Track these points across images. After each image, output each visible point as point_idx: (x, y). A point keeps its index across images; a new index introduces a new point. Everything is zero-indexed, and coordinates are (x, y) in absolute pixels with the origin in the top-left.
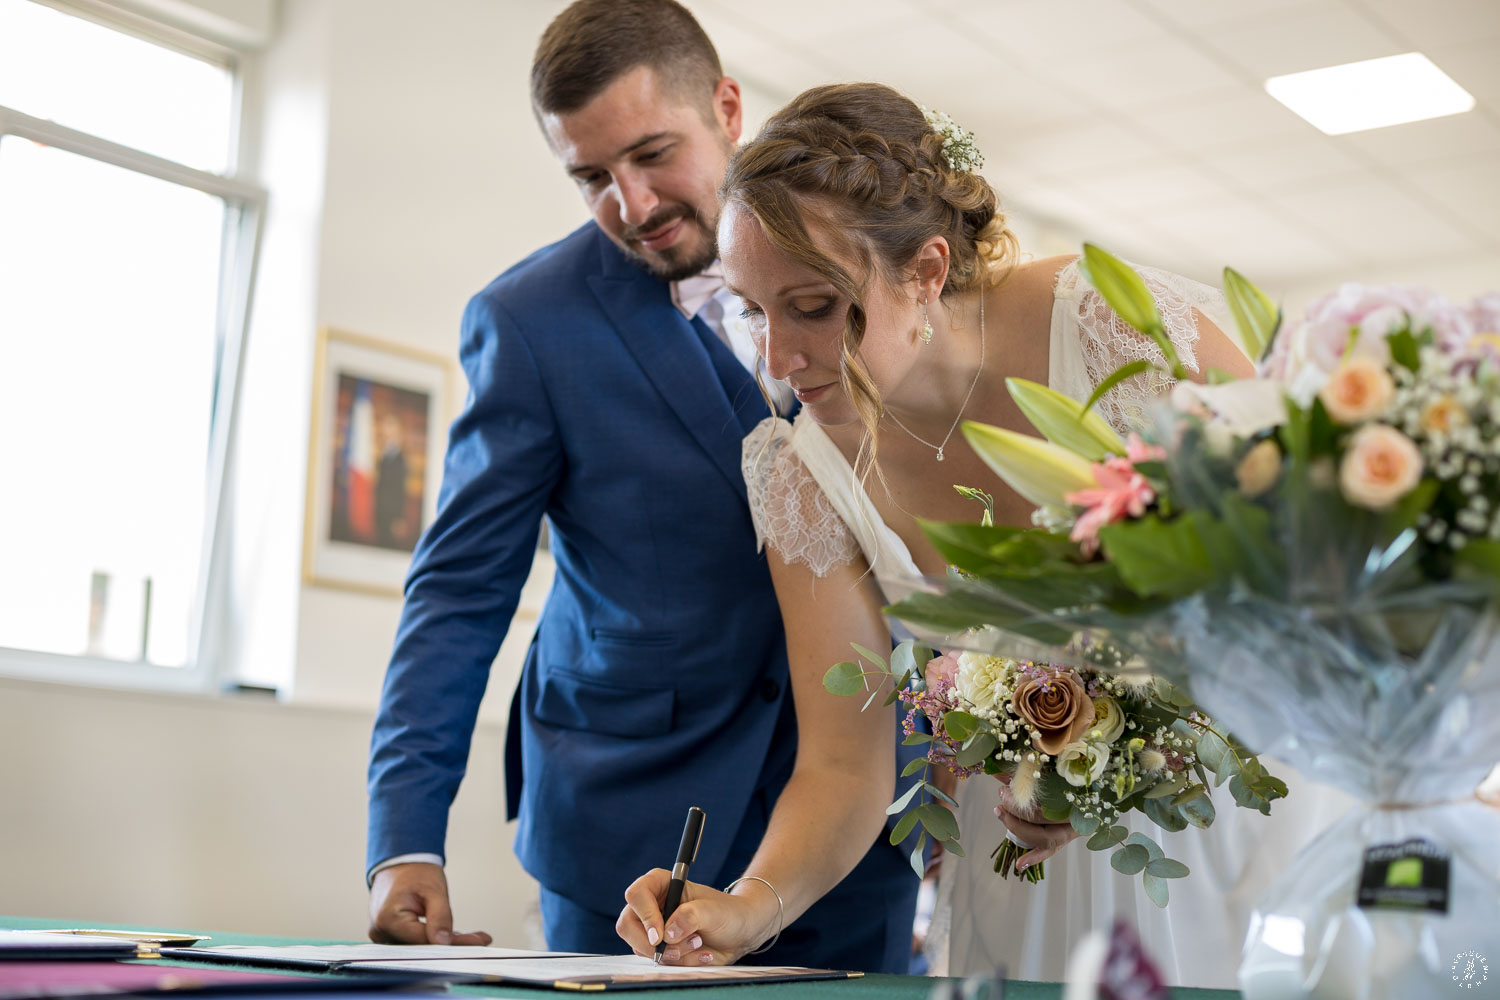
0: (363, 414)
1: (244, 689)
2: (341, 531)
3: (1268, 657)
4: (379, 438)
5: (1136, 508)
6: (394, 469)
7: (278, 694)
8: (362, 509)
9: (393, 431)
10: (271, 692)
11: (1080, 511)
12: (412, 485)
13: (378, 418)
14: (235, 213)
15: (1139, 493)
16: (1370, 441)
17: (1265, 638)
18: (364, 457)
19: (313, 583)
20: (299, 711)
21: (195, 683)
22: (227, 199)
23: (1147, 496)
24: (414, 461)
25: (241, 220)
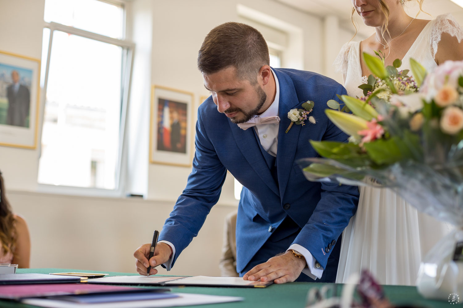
0: (167, 111)
1: (133, 196)
2: (161, 147)
3: (422, 182)
4: (172, 118)
5: (379, 136)
6: (177, 128)
7: (143, 197)
8: (167, 140)
9: (176, 115)
10: (141, 196)
11: (363, 137)
12: (183, 132)
13: (171, 112)
14: (125, 51)
15: (379, 131)
16: (450, 112)
17: (420, 176)
18: (167, 124)
19: (153, 163)
20: (149, 202)
21: (118, 194)
22: (123, 47)
23: (382, 132)
24: (183, 125)
25: (127, 53)
